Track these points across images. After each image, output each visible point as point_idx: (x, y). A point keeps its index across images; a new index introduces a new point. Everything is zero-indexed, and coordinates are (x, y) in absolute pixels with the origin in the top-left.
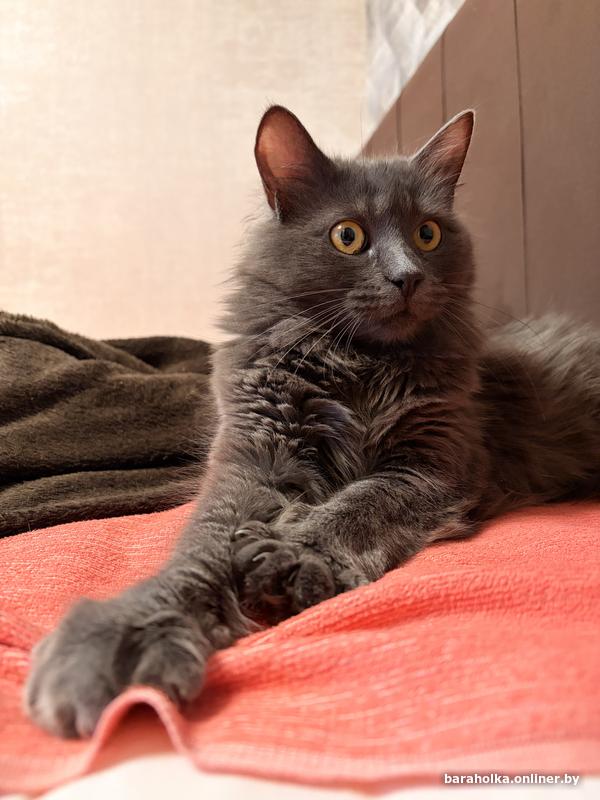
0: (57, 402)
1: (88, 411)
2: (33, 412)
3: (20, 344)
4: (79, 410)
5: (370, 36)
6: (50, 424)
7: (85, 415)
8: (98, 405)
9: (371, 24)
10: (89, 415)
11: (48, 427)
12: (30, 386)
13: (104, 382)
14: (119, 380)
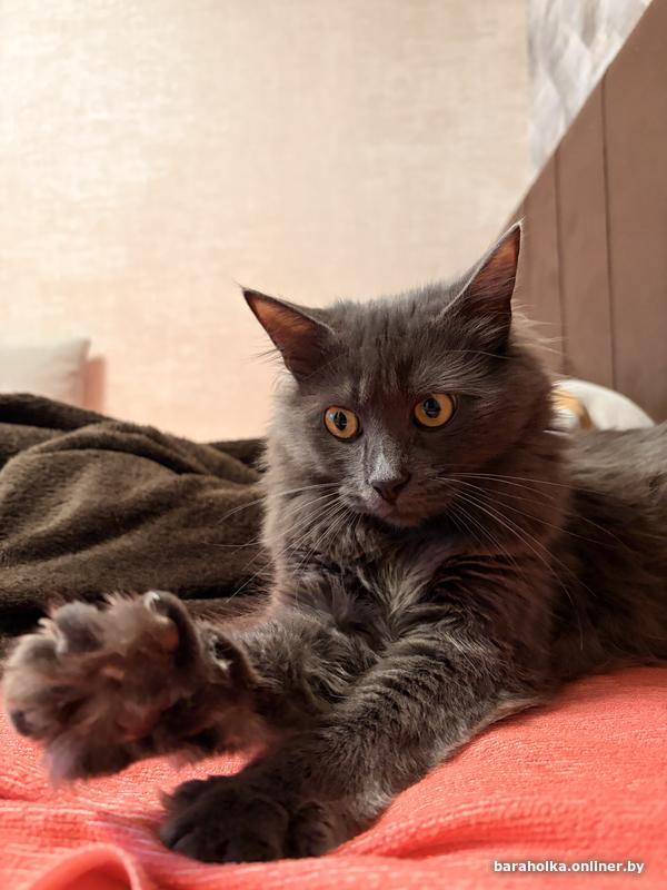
0: (143, 522)
1: (174, 533)
2: (117, 535)
3: (113, 458)
4: (164, 532)
5: (533, 74)
6: (132, 549)
7: (170, 538)
8: (185, 526)
9: (533, 62)
10: (175, 537)
11: (130, 551)
12: (116, 506)
13: (193, 500)
14: (209, 498)
